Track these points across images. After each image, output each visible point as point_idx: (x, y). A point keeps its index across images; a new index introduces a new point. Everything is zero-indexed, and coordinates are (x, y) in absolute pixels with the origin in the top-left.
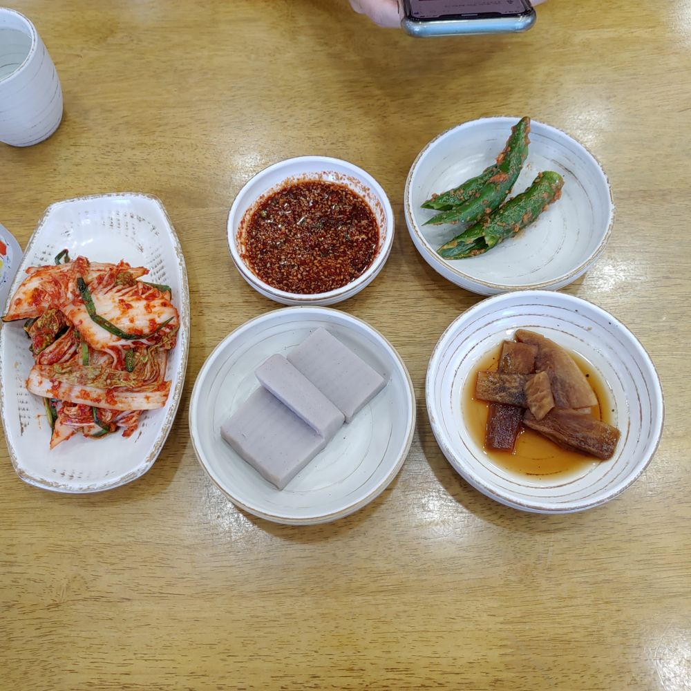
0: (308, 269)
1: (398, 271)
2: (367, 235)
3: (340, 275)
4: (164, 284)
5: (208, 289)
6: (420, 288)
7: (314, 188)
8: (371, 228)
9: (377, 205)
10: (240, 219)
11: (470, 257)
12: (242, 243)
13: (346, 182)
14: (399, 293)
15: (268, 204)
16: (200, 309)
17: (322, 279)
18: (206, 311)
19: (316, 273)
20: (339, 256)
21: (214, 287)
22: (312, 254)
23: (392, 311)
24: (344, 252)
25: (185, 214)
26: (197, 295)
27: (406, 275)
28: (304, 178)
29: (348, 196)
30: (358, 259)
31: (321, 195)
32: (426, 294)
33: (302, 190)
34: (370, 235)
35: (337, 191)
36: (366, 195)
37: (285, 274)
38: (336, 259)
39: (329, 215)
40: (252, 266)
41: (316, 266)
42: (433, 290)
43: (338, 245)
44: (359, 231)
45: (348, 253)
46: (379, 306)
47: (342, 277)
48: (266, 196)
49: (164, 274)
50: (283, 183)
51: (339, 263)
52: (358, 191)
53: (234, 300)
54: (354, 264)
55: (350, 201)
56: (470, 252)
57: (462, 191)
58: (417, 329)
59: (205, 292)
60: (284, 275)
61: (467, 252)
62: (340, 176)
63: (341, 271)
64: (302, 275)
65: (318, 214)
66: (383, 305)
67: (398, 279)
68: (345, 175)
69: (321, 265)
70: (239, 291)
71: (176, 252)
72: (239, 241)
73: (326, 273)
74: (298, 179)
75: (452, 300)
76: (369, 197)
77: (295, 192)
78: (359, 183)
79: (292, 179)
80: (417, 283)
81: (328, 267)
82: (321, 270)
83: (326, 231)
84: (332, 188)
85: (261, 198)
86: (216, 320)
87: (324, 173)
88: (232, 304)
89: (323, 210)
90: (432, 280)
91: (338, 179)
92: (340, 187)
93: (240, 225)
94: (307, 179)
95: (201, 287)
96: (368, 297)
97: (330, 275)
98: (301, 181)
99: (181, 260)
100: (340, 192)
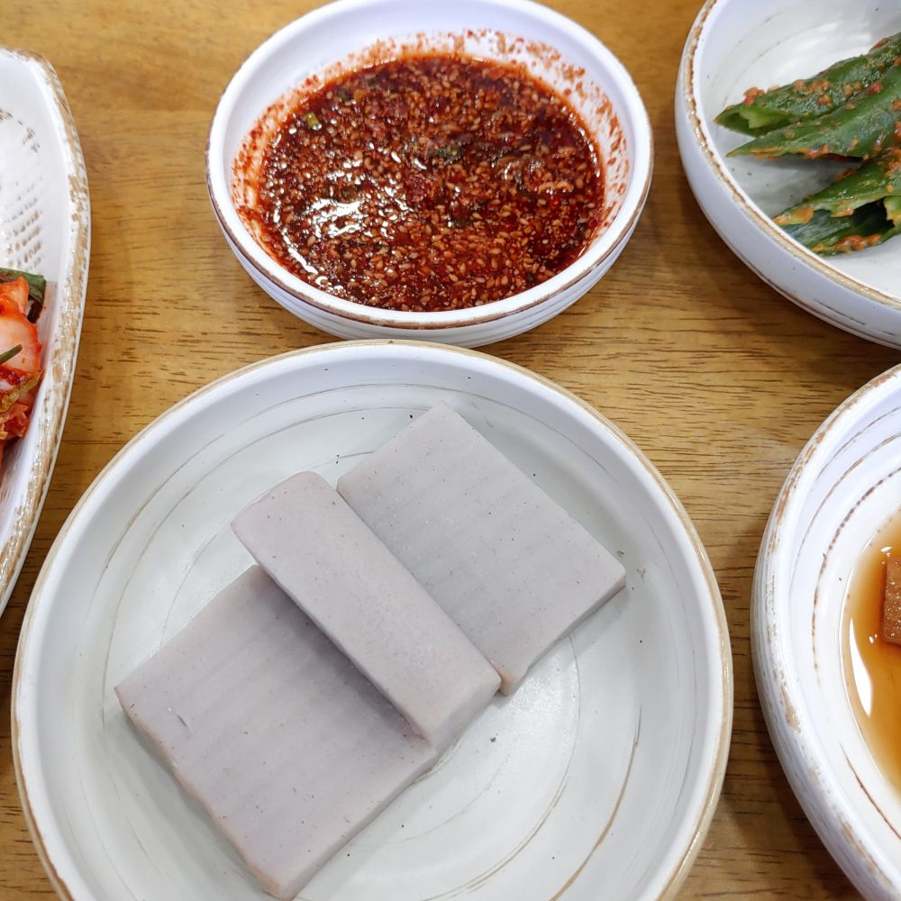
0: (414, 256)
1: (646, 281)
2: (572, 182)
3: (499, 273)
4: (34, 272)
5: (155, 295)
6: (706, 325)
7: (443, 69)
8: (582, 167)
9: (601, 111)
10: (250, 125)
11: (840, 252)
12: (247, 182)
13: (524, 58)
14: (648, 335)
15: (327, 101)
16: (125, 345)
17: (451, 282)
18: (140, 351)
19: (434, 267)
20: (497, 229)
21: (168, 293)
22: (429, 220)
23: (631, 378)
24: (512, 219)
25: (123, 122)
26: (125, 309)
27: (669, 293)
28: (420, 45)
29: (527, 92)
30: (548, 236)
31: (458, 86)
32: (722, 341)
33: (412, 73)
34: (580, 183)
35: (500, 80)
36: (573, 88)
37: (353, 263)
38: (489, 236)
39: (478, 130)
40: (267, 239)
41: (438, 249)
42: (740, 333)
43: (497, 201)
44: (552, 171)
45: (524, 221)
46: (594, 364)
47: (505, 281)
48: (323, 79)
49: (38, 247)
50: (367, 54)
51: (498, 245)
52: (553, 79)
53: (217, 327)
54: (537, 250)
55: (531, 102)
56: (841, 241)
57: (826, 84)
58: (699, 432)
59: (145, 303)
60: (349, 266)
61: (833, 239)
62: (509, 42)
63: (502, 267)
64: (397, 269)
65: (449, 128)
66: (608, 363)
67: (648, 299)
68: (521, 40)
69: (451, 248)
70: (232, 305)
71: (69, 187)
72: (241, 175)
73: (462, 268)
74: (404, 48)
75: (789, 362)
76: (582, 94)
77: (395, 76)
78: (557, 57)
79: (388, 45)
80: (698, 314)
81: (468, 254)
82: (448, 261)
83: (466, 167)
84: (485, 72)
85: (309, 82)
86: (164, 376)
87: (470, 33)
88: (207, 337)
89: (463, 120)
90: (735, 308)
91: (503, 51)
92: (507, 71)
93: (249, 138)
94: (426, 50)
95: (139, 291)
96: (567, 340)
97: (473, 272)
98: (412, 52)
99: (80, 208)
100: (506, 81)
